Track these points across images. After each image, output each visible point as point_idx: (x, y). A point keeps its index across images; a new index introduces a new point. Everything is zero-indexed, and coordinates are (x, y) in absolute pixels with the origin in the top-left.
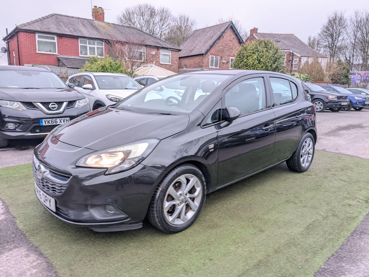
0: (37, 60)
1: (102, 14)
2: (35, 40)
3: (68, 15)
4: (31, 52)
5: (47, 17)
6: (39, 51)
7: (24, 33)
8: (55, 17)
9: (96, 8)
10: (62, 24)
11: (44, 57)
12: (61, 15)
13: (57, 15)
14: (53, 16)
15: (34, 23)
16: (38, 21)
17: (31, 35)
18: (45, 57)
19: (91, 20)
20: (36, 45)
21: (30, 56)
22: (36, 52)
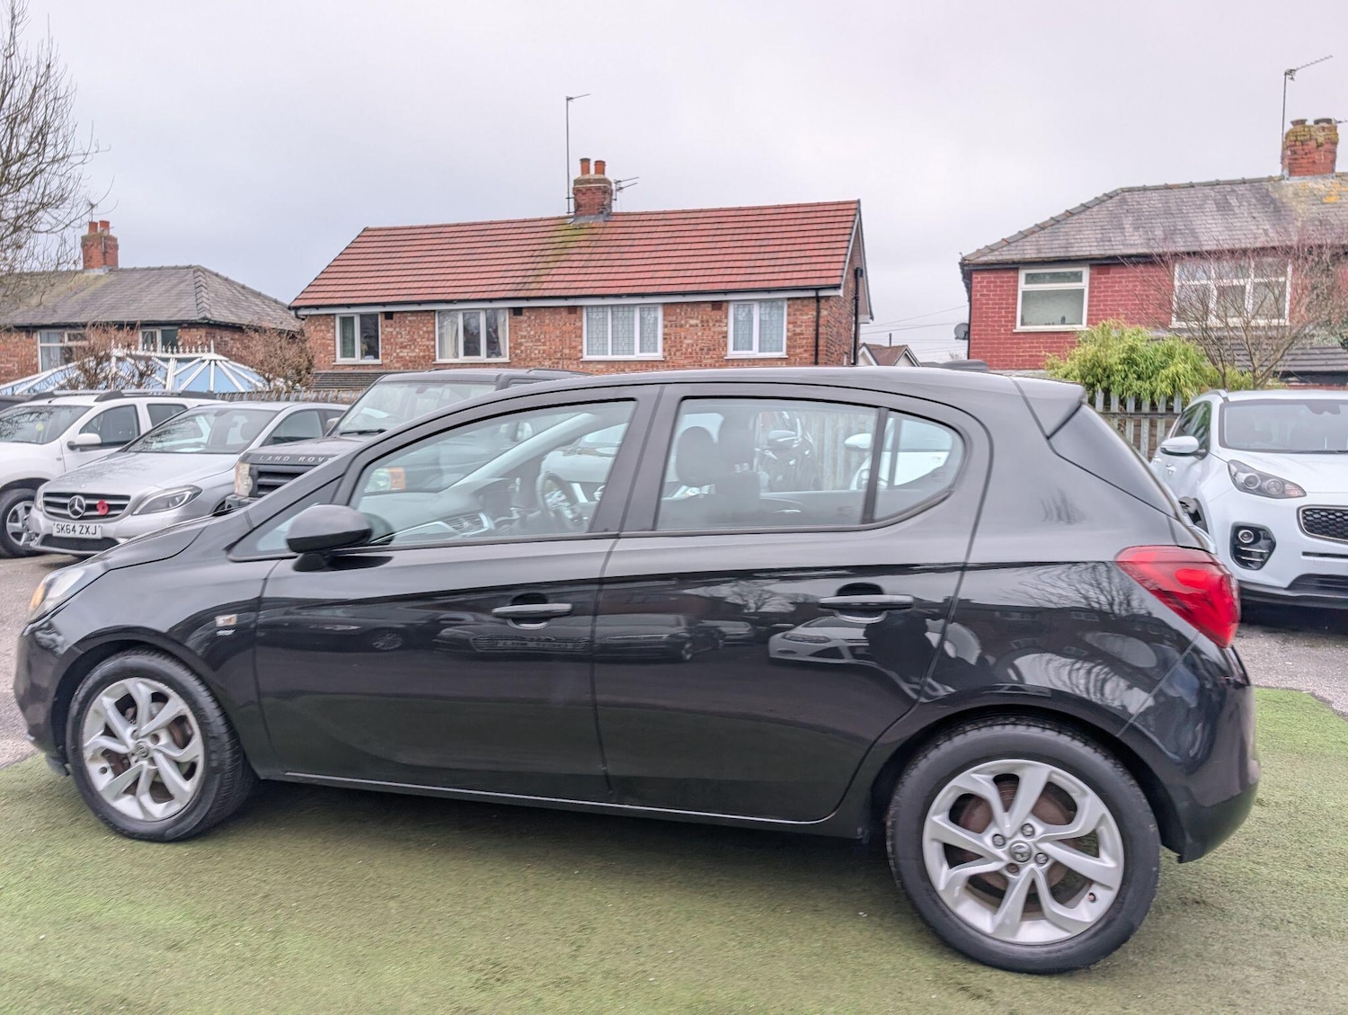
0: (1013, 356)
1: (1327, 146)
2: (1017, 290)
3: (1171, 182)
4: (998, 330)
5: (1085, 207)
6: (1023, 324)
7: (986, 275)
8: (1119, 201)
9: (1299, 128)
10: (1128, 222)
11: (1037, 343)
12: (1145, 189)
13: (1131, 190)
14: (1111, 198)
15: (1026, 236)
16: (1043, 229)
17: (1003, 278)
18: (1042, 343)
19: (1270, 179)
20: (1016, 308)
21: (994, 343)
22: (1014, 331)
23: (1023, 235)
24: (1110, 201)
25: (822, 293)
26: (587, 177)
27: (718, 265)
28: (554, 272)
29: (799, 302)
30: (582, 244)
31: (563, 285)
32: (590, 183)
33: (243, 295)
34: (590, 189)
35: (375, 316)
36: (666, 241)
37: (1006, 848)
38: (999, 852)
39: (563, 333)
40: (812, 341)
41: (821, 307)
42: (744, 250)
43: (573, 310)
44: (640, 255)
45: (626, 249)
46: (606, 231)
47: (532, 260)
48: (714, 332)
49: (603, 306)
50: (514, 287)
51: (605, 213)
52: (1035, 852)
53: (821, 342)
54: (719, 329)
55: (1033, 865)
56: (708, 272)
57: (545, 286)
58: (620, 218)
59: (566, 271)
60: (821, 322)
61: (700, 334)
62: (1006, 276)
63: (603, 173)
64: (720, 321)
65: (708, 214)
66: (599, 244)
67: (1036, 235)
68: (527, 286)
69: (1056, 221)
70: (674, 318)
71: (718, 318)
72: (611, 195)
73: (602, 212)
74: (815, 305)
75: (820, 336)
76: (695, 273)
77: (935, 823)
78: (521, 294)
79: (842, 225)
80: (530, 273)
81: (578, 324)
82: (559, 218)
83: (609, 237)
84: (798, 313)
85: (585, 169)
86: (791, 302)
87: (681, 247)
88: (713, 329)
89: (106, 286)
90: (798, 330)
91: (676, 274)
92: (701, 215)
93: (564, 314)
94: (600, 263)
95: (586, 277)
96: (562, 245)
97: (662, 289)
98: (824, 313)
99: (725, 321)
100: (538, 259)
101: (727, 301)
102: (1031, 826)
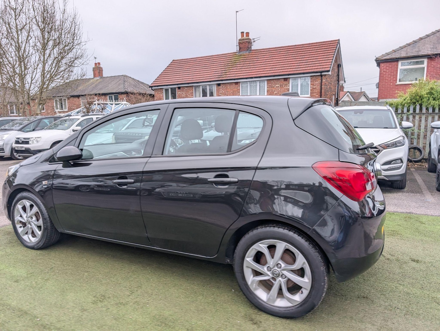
2: (397, 69)
4: (389, 84)
5: (428, 36)
6: (400, 81)
7: (385, 64)
11: (405, 88)
15: (403, 48)
16: (410, 45)
17: (392, 64)
20: (397, 76)
21: (388, 89)
22: (396, 84)
23: (401, 48)
24: (438, 33)
25: (323, 74)
26: (243, 38)
27: (286, 65)
28: (231, 71)
29: (315, 77)
30: (241, 61)
31: (234, 75)
32: (244, 40)
33: (138, 83)
34: (244, 42)
35: (175, 88)
36: (269, 58)
37: (271, 272)
38: (269, 273)
39: (234, 91)
40: (319, 91)
41: (323, 78)
42: (296, 60)
43: (237, 83)
44: (260, 64)
45: (255, 62)
46: (249, 56)
47: (224, 67)
48: (285, 89)
49: (247, 82)
50: (218, 77)
51: (249, 50)
52: (281, 274)
53: (323, 91)
54: (286, 88)
55: (280, 279)
56: (283, 68)
57: (228, 76)
58: (254, 51)
59: (235, 70)
60: (323, 84)
61: (280, 90)
62: (394, 63)
63: (249, 37)
64: (287, 85)
65: (284, 48)
66: (247, 60)
67: (407, 48)
68: (222, 76)
69: (415, 42)
70: (271, 85)
71: (286, 84)
72: (251, 44)
73: (248, 50)
74: (321, 78)
75: (322, 89)
76: (278, 68)
77: (247, 261)
78: (220, 79)
79: (332, 49)
80: (223, 72)
81: (239, 88)
82: (234, 53)
83: (250, 58)
84: (314, 81)
85: (243, 36)
86: (312, 77)
87: (274, 60)
88: (284, 88)
89: (99, 83)
90: (314, 87)
91: (271, 69)
92: (282, 48)
93: (234, 85)
94: (246, 67)
95: (242, 72)
96: (234, 62)
97: (266, 75)
98: (324, 81)
99: (288, 85)
100: (226, 67)
101: (289, 78)
102: (280, 265)
